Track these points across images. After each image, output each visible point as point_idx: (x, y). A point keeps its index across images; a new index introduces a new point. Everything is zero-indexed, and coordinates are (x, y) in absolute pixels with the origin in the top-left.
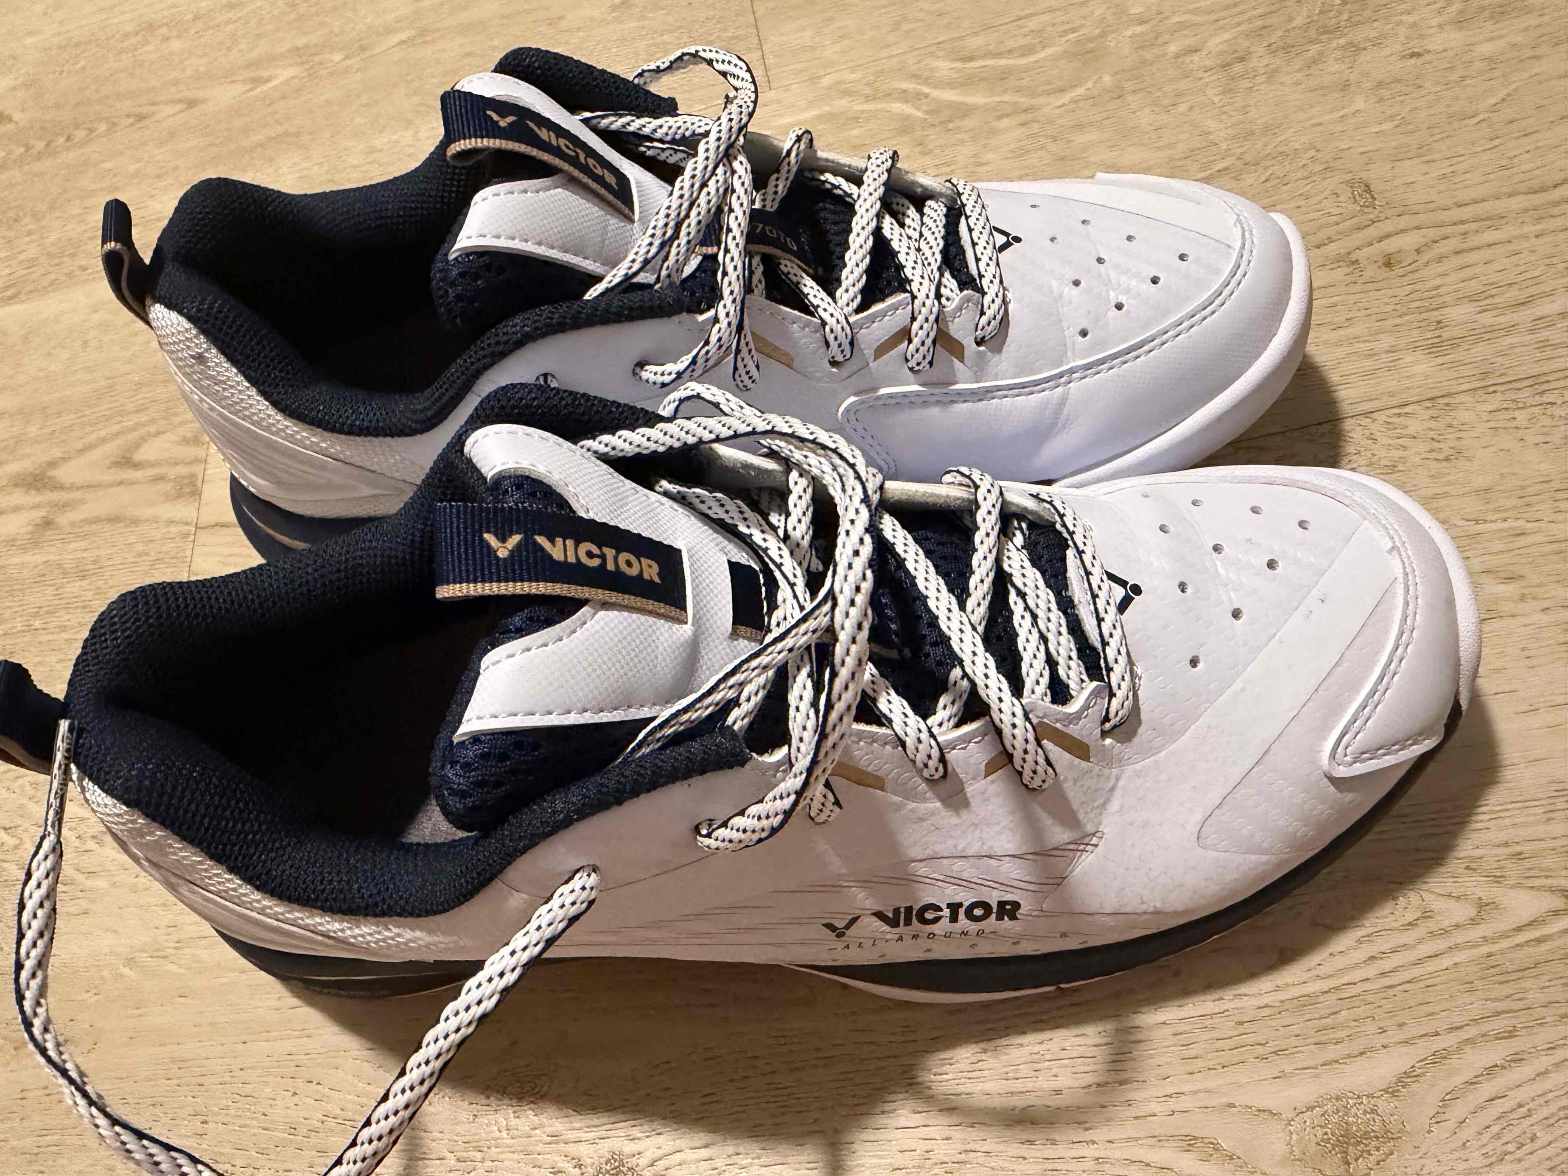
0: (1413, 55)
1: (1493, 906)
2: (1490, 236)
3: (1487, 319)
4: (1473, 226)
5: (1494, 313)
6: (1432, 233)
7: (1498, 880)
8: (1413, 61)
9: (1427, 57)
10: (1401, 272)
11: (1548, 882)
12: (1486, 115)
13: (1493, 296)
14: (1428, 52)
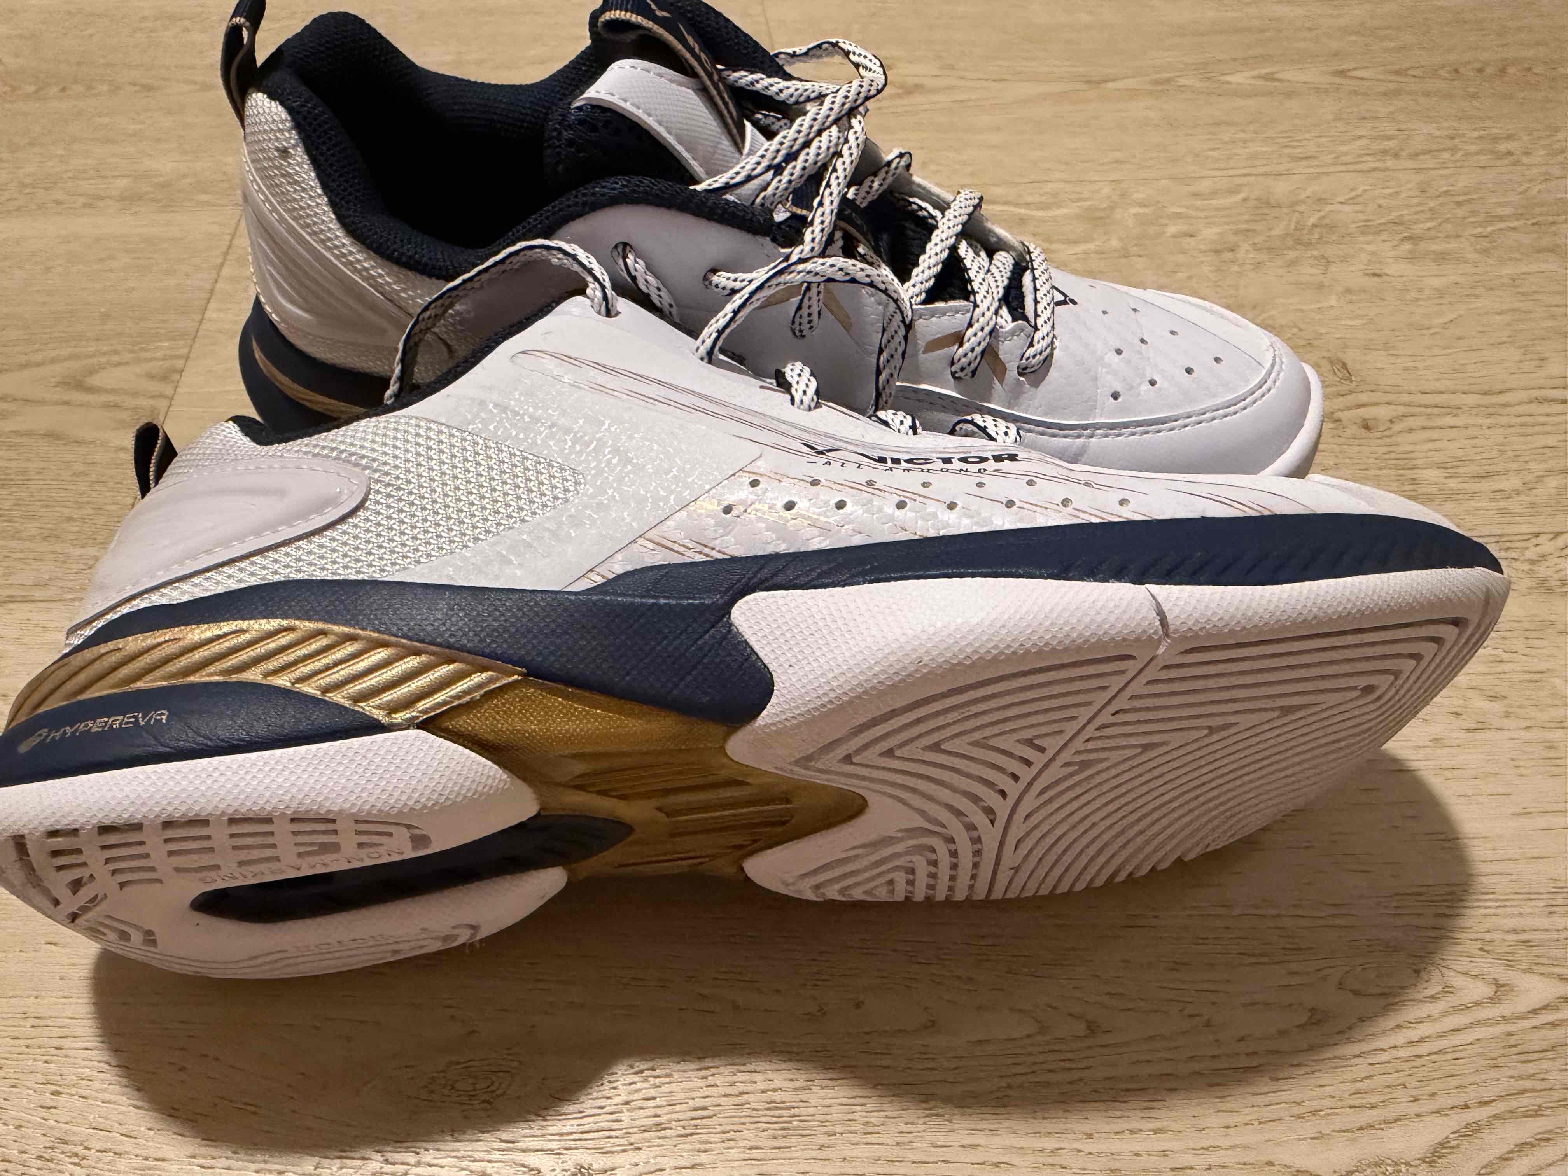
0: (1375, 275)
1: (1507, 988)
2: (1449, 421)
3: (1452, 484)
4: (1436, 411)
5: (1459, 480)
6: (1401, 410)
7: (1510, 964)
8: (1376, 279)
9: (1385, 278)
10: (1379, 434)
11: (1556, 970)
12: (1438, 330)
13: (1458, 467)
14: (1387, 275)
